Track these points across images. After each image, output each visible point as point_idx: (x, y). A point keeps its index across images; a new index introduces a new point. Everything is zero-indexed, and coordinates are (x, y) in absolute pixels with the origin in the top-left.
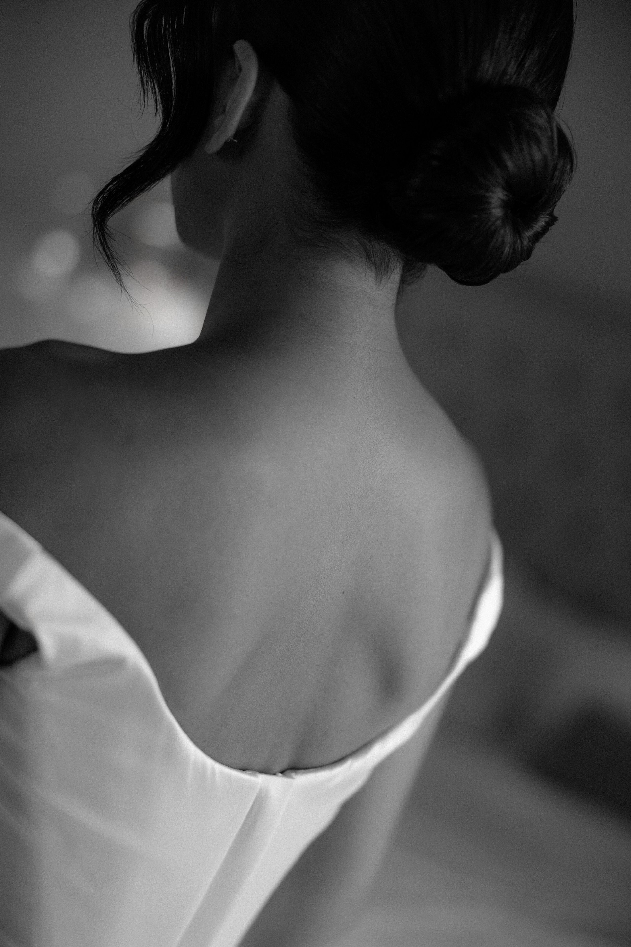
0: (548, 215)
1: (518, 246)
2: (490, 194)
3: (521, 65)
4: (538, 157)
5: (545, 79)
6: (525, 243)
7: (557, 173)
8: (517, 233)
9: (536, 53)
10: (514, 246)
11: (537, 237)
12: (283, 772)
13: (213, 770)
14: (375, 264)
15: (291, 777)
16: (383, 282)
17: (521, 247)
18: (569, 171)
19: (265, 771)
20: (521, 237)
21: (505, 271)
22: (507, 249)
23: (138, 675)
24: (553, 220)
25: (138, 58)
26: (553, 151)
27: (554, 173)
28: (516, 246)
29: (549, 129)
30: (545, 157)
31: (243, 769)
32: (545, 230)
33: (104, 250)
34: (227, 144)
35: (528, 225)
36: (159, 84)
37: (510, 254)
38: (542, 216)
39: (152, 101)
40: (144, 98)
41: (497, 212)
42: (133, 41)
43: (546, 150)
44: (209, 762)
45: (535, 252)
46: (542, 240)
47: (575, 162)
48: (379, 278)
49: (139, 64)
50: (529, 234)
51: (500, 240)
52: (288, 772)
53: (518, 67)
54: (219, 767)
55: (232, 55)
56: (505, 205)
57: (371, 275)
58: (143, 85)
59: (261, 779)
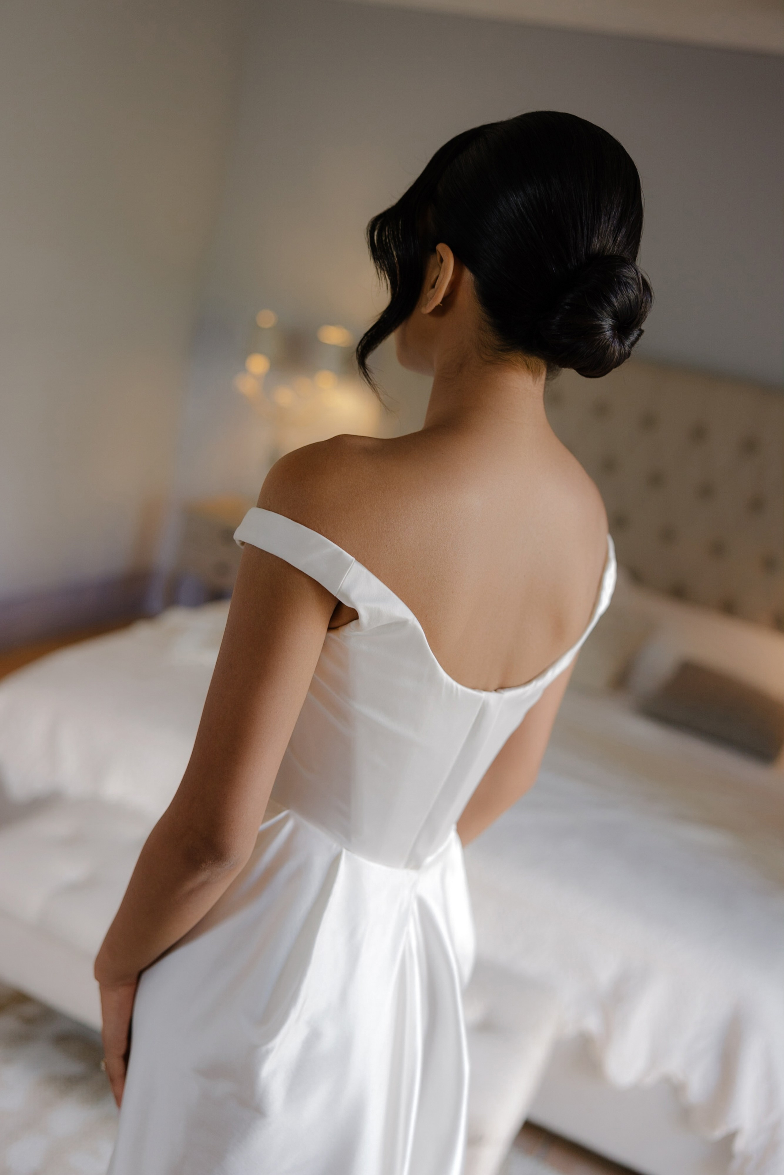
0: (638, 330)
1: (623, 352)
2: (603, 323)
3: (615, 240)
4: (632, 297)
5: (630, 247)
6: (627, 349)
7: (643, 305)
8: (622, 343)
9: (623, 231)
10: (620, 352)
11: (633, 344)
12: (496, 690)
13: (457, 689)
14: (532, 371)
15: (500, 693)
16: (537, 382)
17: (625, 352)
18: (649, 302)
19: (485, 690)
20: (624, 346)
21: (615, 367)
22: (617, 354)
23: (415, 628)
24: (642, 332)
25: (374, 259)
26: (640, 291)
27: (642, 304)
28: (621, 352)
29: (637, 279)
30: (637, 297)
31: (474, 688)
32: (637, 339)
33: (368, 380)
34: (437, 307)
35: (627, 338)
36: (388, 273)
37: (619, 358)
38: (635, 332)
39: (385, 284)
40: (380, 282)
41: (608, 334)
42: (369, 248)
43: (636, 292)
44: (455, 683)
45: (632, 352)
46: (636, 346)
47: (653, 295)
48: (534, 379)
49: (375, 262)
50: (627, 343)
51: (612, 351)
52: (499, 690)
53: (614, 241)
54: (460, 687)
55: (434, 251)
56: (613, 328)
57: (530, 378)
58: (378, 274)
59: (484, 695)
